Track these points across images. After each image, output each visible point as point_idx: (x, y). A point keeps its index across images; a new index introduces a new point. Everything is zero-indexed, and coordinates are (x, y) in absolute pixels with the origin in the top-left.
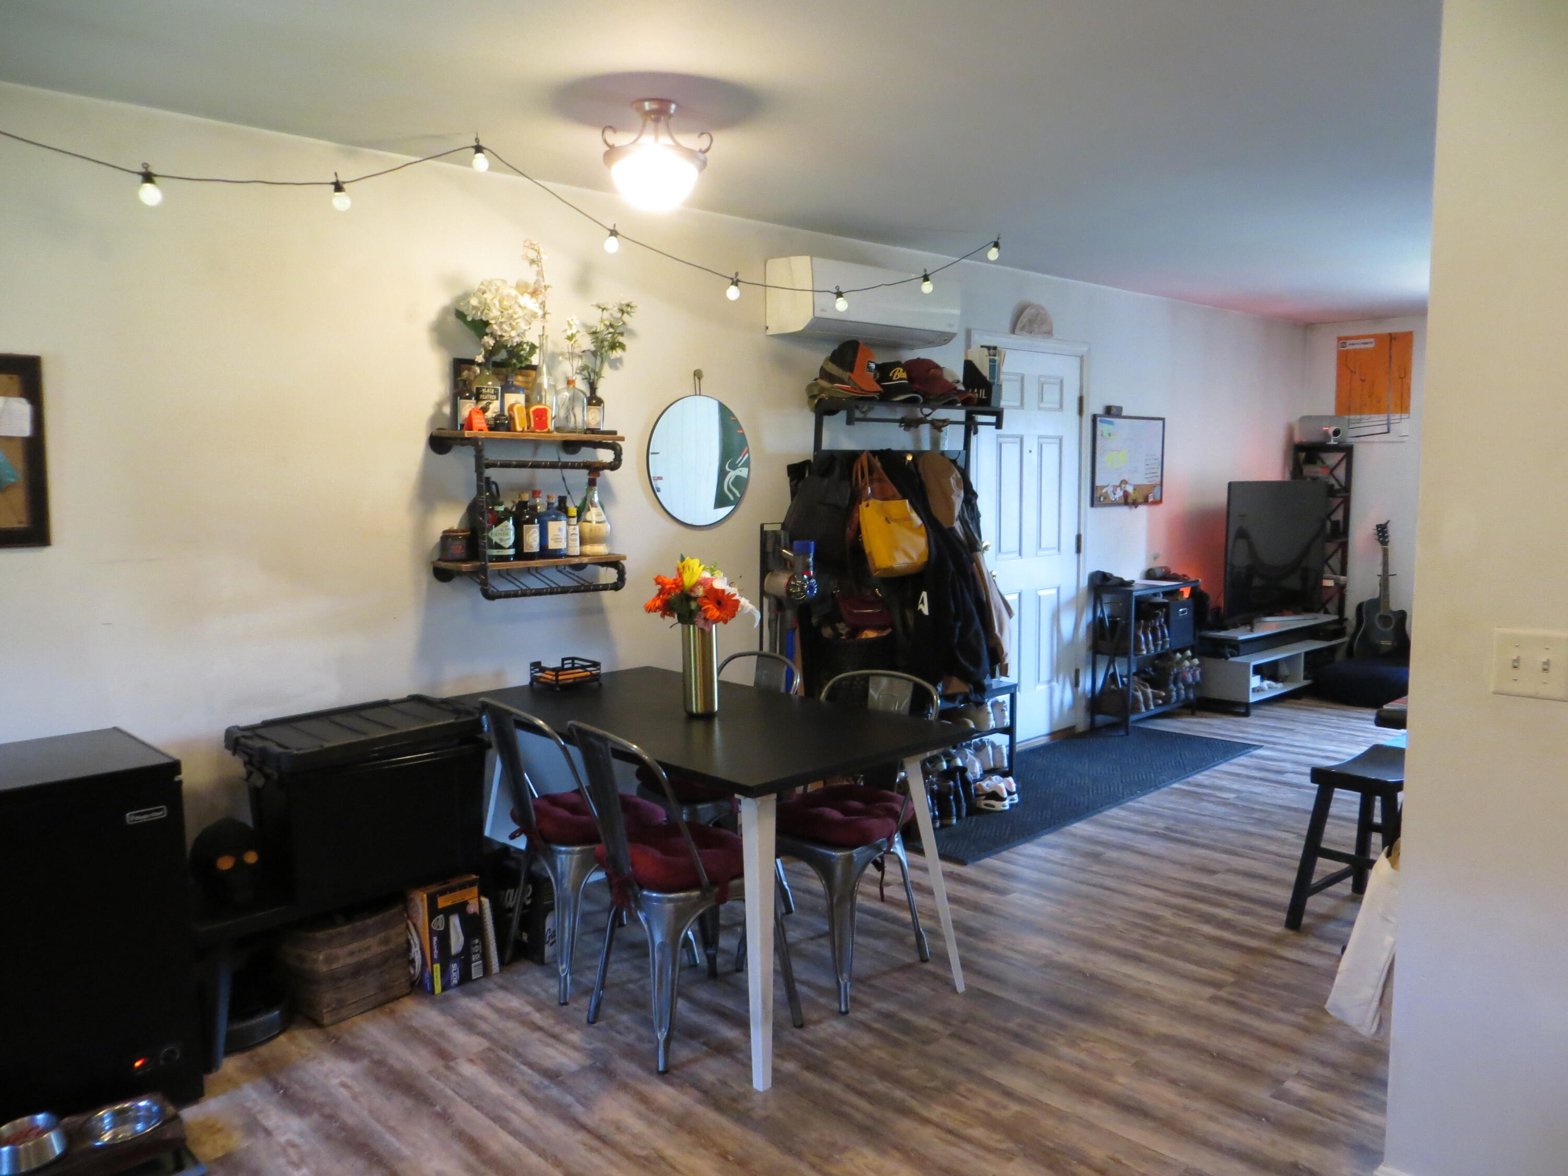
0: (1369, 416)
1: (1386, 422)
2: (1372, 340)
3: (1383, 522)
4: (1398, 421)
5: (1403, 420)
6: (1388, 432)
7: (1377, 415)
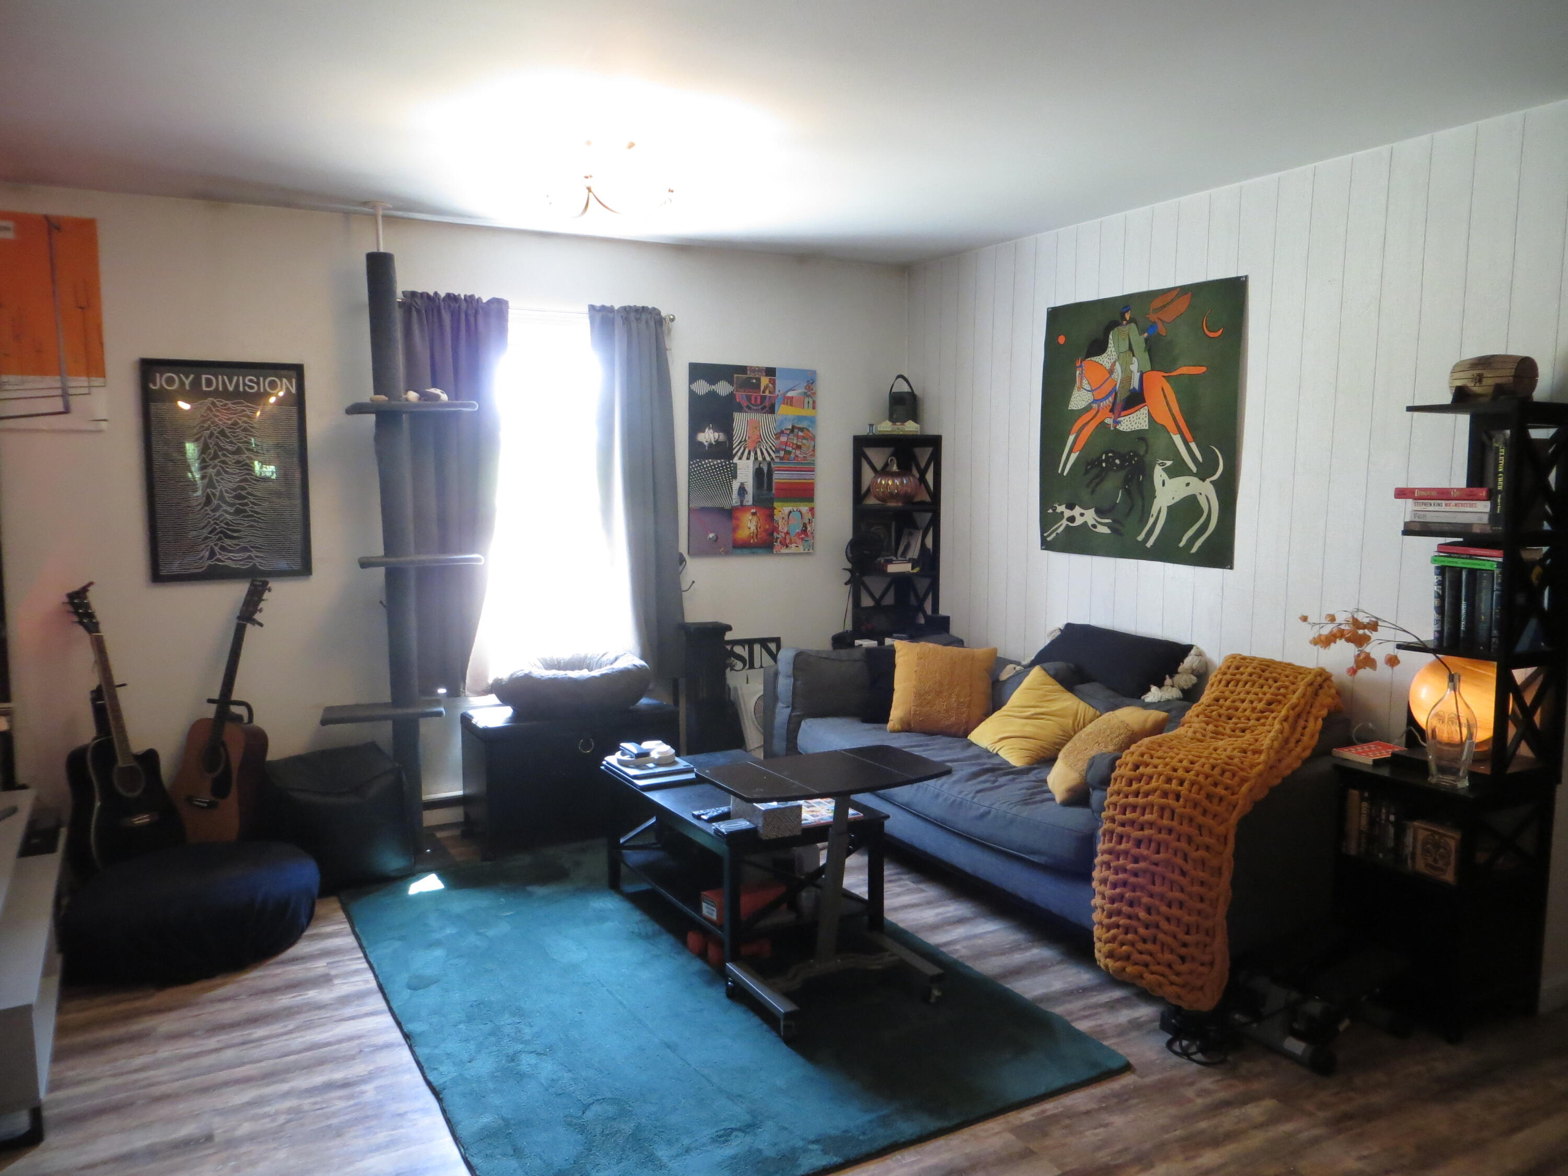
0: (19, 377)
1: (59, 392)
2: (10, 224)
3: (76, 586)
4: (85, 391)
5: (94, 390)
6: (67, 411)
7: (38, 378)
